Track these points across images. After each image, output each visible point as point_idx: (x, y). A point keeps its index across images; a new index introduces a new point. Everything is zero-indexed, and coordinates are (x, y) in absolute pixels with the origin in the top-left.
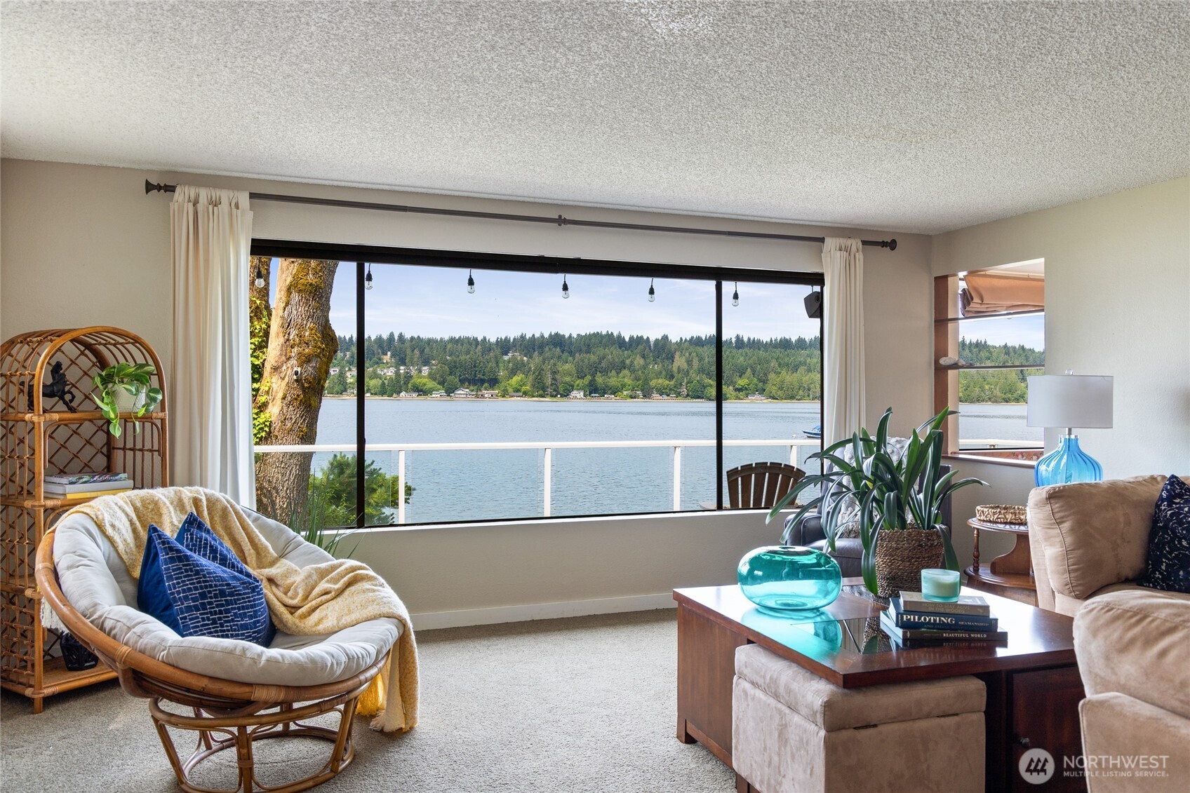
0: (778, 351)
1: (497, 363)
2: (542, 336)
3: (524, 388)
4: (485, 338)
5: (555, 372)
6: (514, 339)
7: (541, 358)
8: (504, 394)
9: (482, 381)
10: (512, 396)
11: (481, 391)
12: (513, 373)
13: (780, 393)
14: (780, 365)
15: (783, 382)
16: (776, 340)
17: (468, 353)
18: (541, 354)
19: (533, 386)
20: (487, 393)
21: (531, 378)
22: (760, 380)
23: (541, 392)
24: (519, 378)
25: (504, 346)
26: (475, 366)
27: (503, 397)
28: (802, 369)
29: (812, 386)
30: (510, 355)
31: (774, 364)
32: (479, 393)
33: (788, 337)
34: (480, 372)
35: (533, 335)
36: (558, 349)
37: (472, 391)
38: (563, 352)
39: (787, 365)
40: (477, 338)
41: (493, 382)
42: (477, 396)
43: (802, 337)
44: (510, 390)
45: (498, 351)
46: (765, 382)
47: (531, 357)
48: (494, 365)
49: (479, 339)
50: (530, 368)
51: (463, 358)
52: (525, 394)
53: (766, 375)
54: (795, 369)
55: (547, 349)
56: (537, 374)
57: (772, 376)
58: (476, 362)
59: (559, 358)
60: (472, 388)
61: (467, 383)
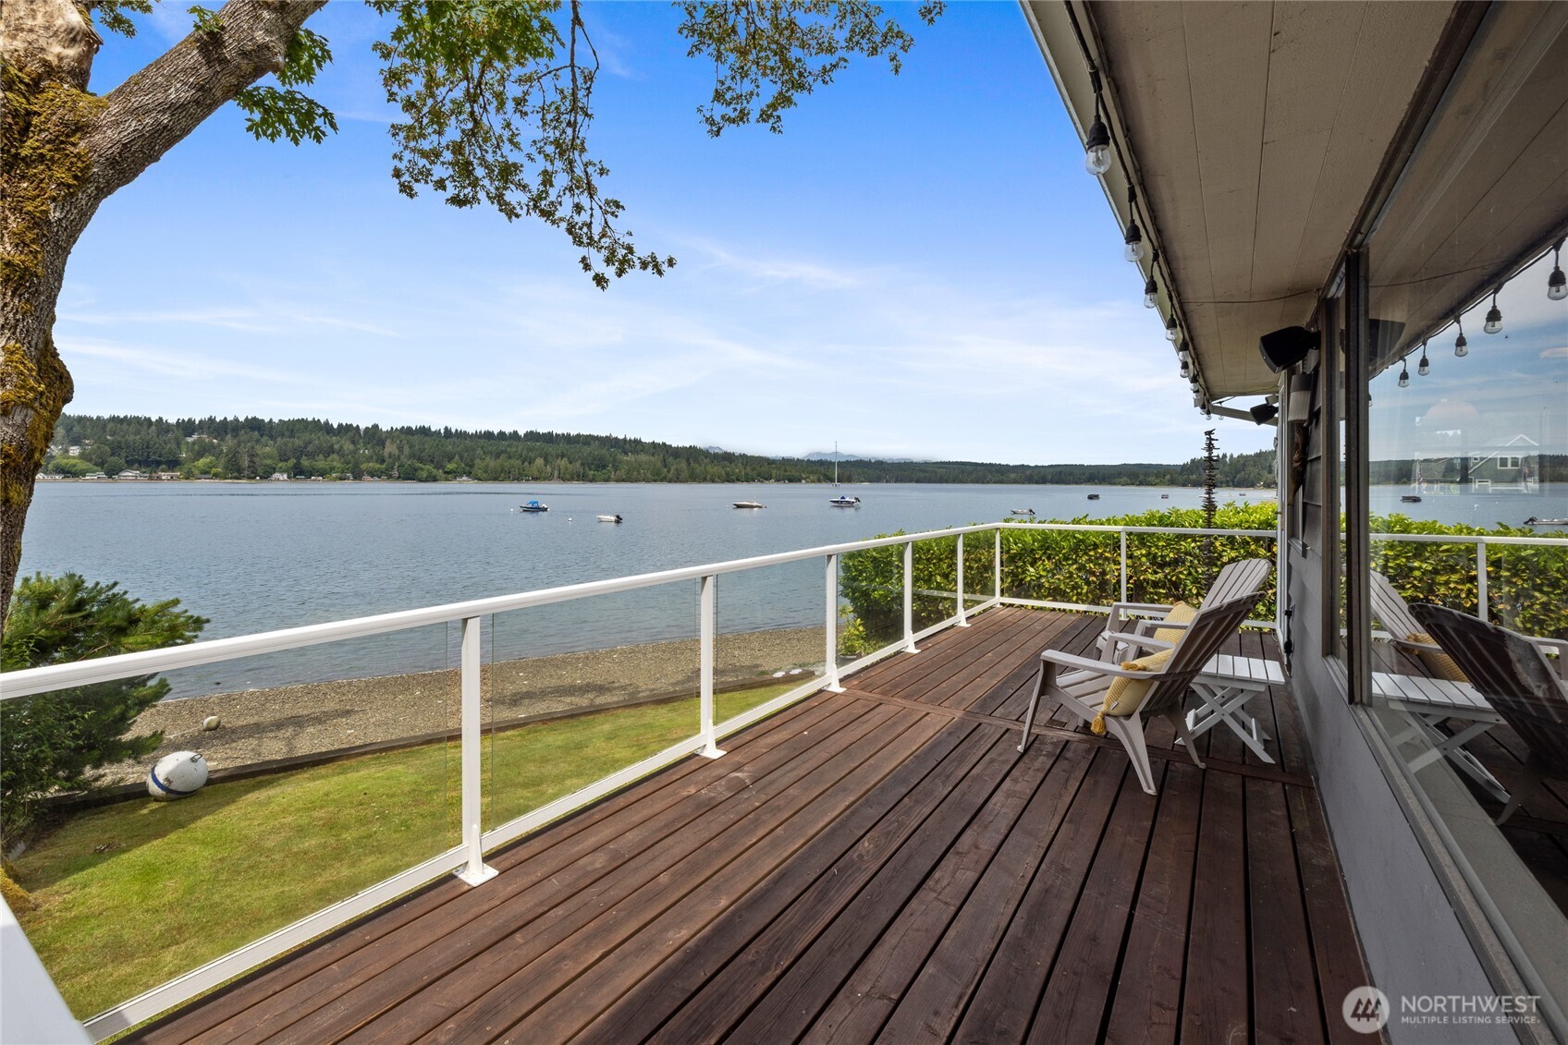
0: (482, 441)
1: (178, 444)
2: (236, 420)
3: (214, 470)
4: (161, 419)
5: (253, 455)
6: (201, 421)
7: (236, 441)
8: (189, 476)
9: (158, 463)
10: (199, 479)
11: (155, 472)
12: (200, 455)
13: (484, 475)
14: (484, 453)
15: (487, 466)
16: (480, 432)
17: (138, 433)
18: (235, 437)
19: (226, 468)
20: (165, 476)
21: (223, 460)
22: (467, 465)
23: (235, 474)
24: (208, 460)
25: (187, 427)
26: (148, 447)
27: (187, 479)
28: (503, 456)
29: (512, 470)
30: (195, 437)
31: (479, 451)
32: (154, 475)
33: (491, 430)
34: (154, 453)
35: (225, 418)
36: (256, 433)
37: (144, 472)
38: (262, 436)
39: (491, 453)
40: (150, 418)
41: (173, 464)
42: (151, 478)
43: (503, 430)
44: (196, 472)
45: (179, 433)
46: (472, 466)
47: (222, 440)
48: (174, 446)
49: (153, 419)
50: (222, 450)
51: (131, 438)
52: (216, 476)
53: (472, 460)
54: (498, 456)
55: (243, 432)
56: (230, 456)
57: (477, 461)
58: (148, 442)
59: (258, 441)
60: (143, 470)
61: (137, 465)
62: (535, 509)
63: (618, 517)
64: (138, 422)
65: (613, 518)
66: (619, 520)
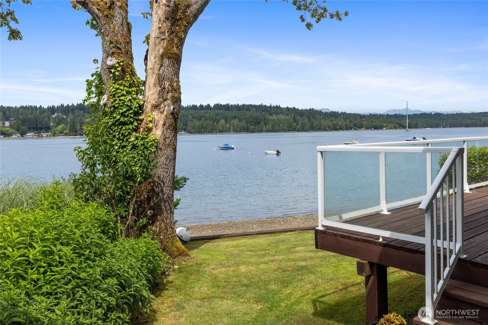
0: (191, 111)
1: (49, 119)
2: (73, 105)
3: (65, 132)
4: (41, 106)
5: (81, 123)
6: (58, 107)
7: (73, 116)
8: (54, 135)
9: (41, 129)
10: (59, 136)
11: (40, 133)
12: (58, 124)
13: (193, 130)
14: (193, 117)
15: (194, 125)
16: (190, 106)
17: (32, 114)
18: (73, 114)
19: (70, 130)
20: (44, 135)
21: (68, 126)
22: (184, 125)
23: (74, 133)
24: (62, 126)
25: (52, 110)
26: (36, 121)
27: (54, 136)
28: (203, 119)
29: (208, 127)
30: (56, 114)
31: (190, 117)
32: (40, 135)
33: (195, 104)
34: (39, 124)
35: (68, 104)
36: (82, 111)
37: (36, 133)
38: (85, 113)
39: (196, 117)
40: (36, 106)
41: (47, 129)
42: (39, 136)
43: (202, 104)
44: (57, 133)
45: (49, 113)
46: (186, 125)
47: (67, 116)
48: (47, 120)
49: (38, 107)
50: (68, 121)
51: (29, 116)
52: (66, 134)
53: (186, 122)
54: (200, 119)
55: (76, 111)
56: (72, 124)
57: (189, 122)
58: (37, 119)
59: (83, 115)
60: (35, 132)
61: (32, 130)
62: (227, 148)
63: (278, 151)
64: (32, 108)
65: (276, 152)
66: (278, 153)
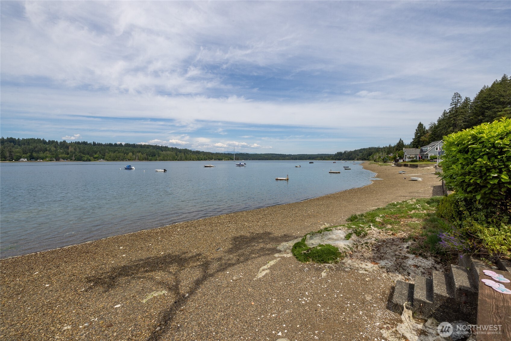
0: (108, 147)
5: (11, 152)
13: (109, 159)
14: (109, 151)
15: (110, 156)
16: (107, 144)
18: (2, 144)
22: (102, 155)
23: (4, 159)
28: (117, 152)
29: (120, 157)
31: (107, 150)
33: (111, 143)
36: (12, 143)
38: (15, 144)
39: (112, 151)
43: (116, 143)
46: (104, 156)
53: (104, 154)
54: (114, 152)
55: (6, 143)
57: (106, 154)
59: (13, 146)
63: (165, 170)
65: (163, 170)
